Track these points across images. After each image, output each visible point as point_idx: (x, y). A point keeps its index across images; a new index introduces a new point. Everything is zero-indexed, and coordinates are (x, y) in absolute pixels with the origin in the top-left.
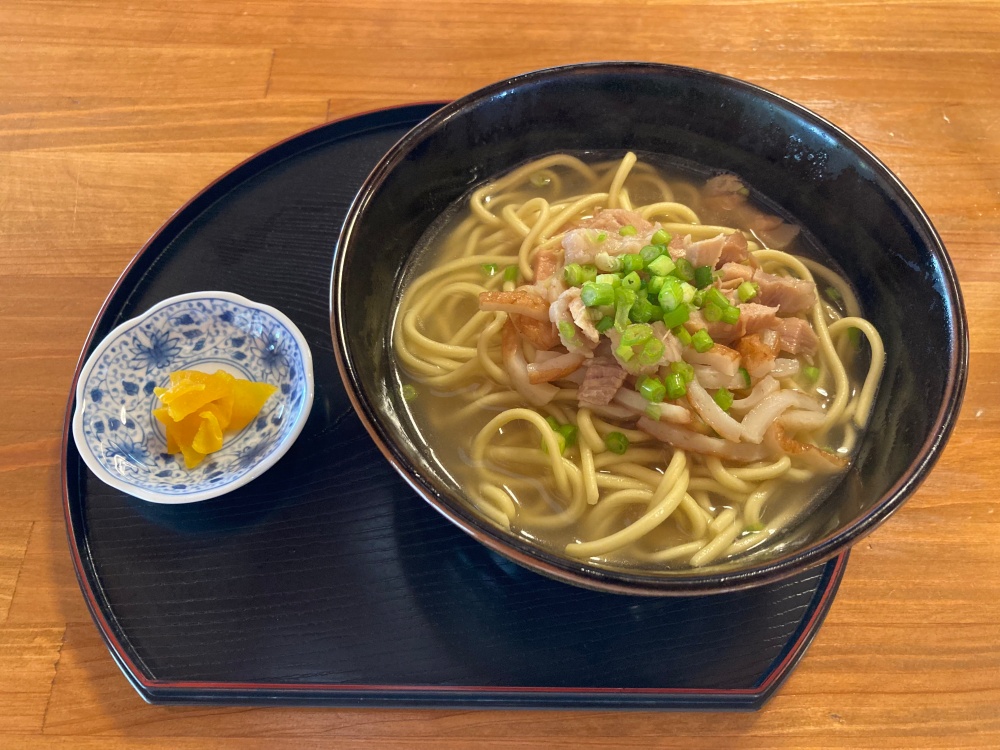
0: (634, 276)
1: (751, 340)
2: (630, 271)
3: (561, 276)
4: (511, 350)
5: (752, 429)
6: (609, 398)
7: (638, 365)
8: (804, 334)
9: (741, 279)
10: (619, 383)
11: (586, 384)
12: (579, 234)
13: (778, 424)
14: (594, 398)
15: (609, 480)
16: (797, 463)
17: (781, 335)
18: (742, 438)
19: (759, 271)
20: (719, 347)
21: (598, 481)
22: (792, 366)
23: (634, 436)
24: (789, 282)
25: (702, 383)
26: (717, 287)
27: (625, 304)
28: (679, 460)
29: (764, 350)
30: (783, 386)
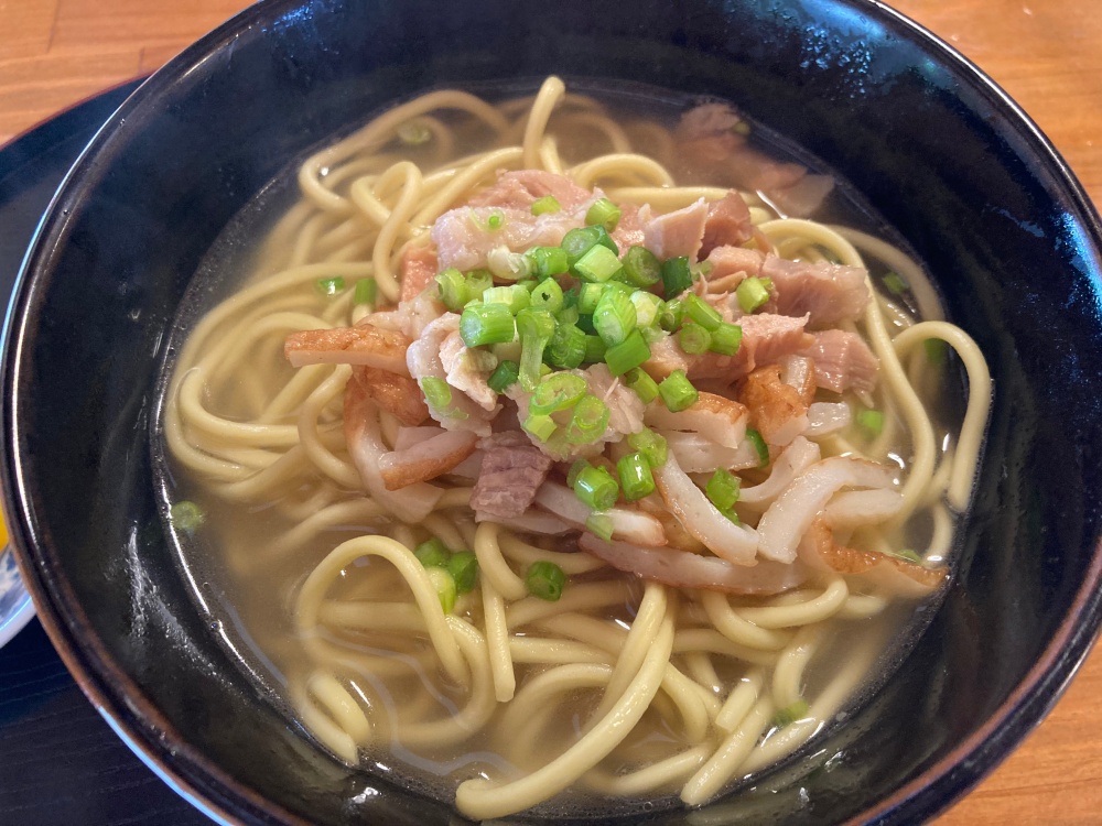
0: (550, 286)
1: (764, 378)
2: (546, 277)
3: (432, 294)
4: (356, 426)
5: (778, 538)
6: (523, 504)
7: (566, 446)
8: (853, 355)
9: (743, 274)
10: (537, 478)
11: (482, 481)
12: (458, 217)
13: (823, 524)
14: (497, 507)
15: (532, 649)
16: (859, 587)
17: (816, 360)
18: (760, 556)
19: (774, 256)
20: (708, 398)
21: (512, 652)
22: (837, 415)
23: (574, 563)
24: (823, 270)
25: (682, 465)
26: (699, 293)
27: (536, 338)
28: (653, 604)
29: (787, 397)
30: (826, 451)
